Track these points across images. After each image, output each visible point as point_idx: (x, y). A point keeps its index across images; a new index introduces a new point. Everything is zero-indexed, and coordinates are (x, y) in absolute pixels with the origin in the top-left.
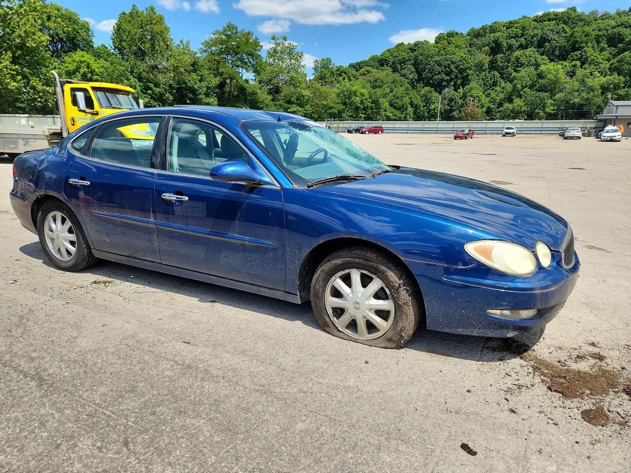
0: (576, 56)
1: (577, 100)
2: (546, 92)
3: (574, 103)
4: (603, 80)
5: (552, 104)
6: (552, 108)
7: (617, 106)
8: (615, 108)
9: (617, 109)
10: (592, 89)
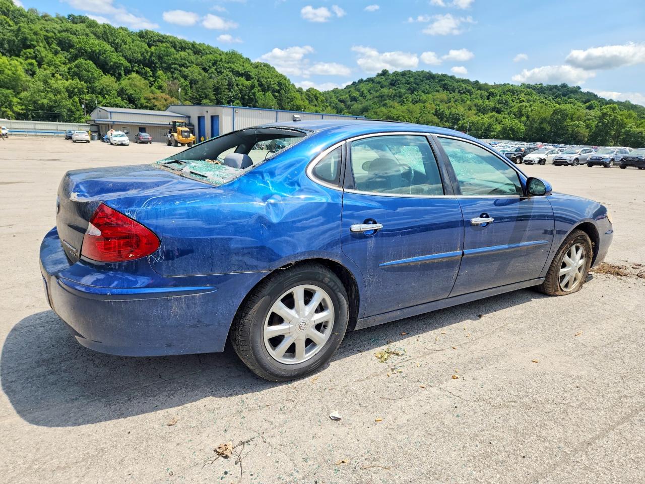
0: (30, 54)
1: (45, 101)
2: (8, 88)
3: (42, 103)
4: (67, 83)
5: (18, 103)
6: (19, 107)
7: (111, 112)
8: (109, 114)
9: (111, 114)
10: (57, 92)
